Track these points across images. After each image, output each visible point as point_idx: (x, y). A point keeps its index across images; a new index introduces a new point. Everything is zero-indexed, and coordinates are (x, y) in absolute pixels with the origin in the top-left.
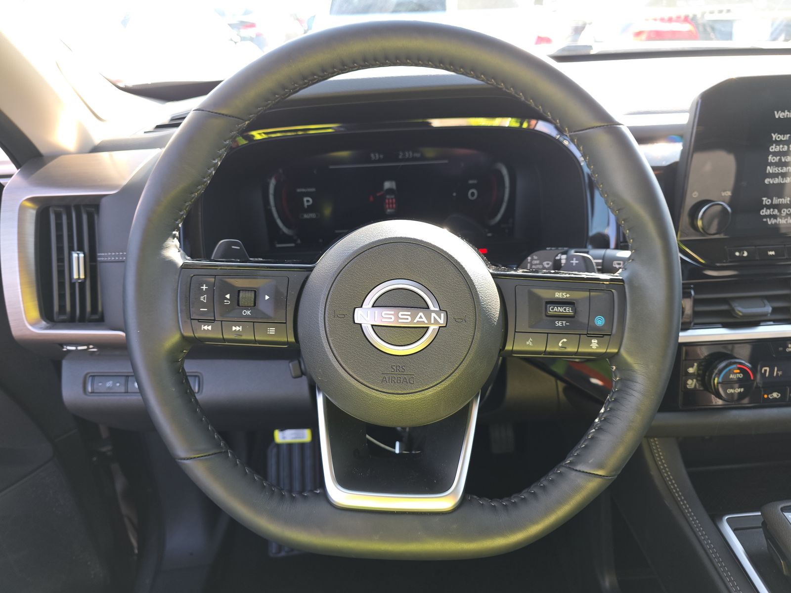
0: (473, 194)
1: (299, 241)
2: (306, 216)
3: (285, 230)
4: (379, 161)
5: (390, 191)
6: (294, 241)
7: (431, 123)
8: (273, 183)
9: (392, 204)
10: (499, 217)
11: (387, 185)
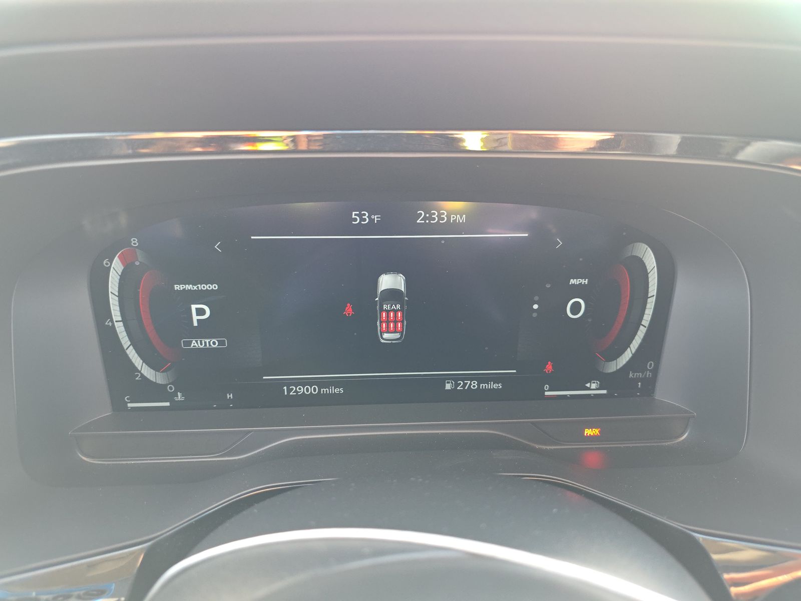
0: (576, 308)
1: (180, 397)
2: (194, 344)
3: (148, 372)
4: (371, 228)
5: (392, 295)
6: (169, 397)
7: (461, 140)
8: (116, 267)
9: (395, 322)
10: (627, 356)
11: (388, 281)
